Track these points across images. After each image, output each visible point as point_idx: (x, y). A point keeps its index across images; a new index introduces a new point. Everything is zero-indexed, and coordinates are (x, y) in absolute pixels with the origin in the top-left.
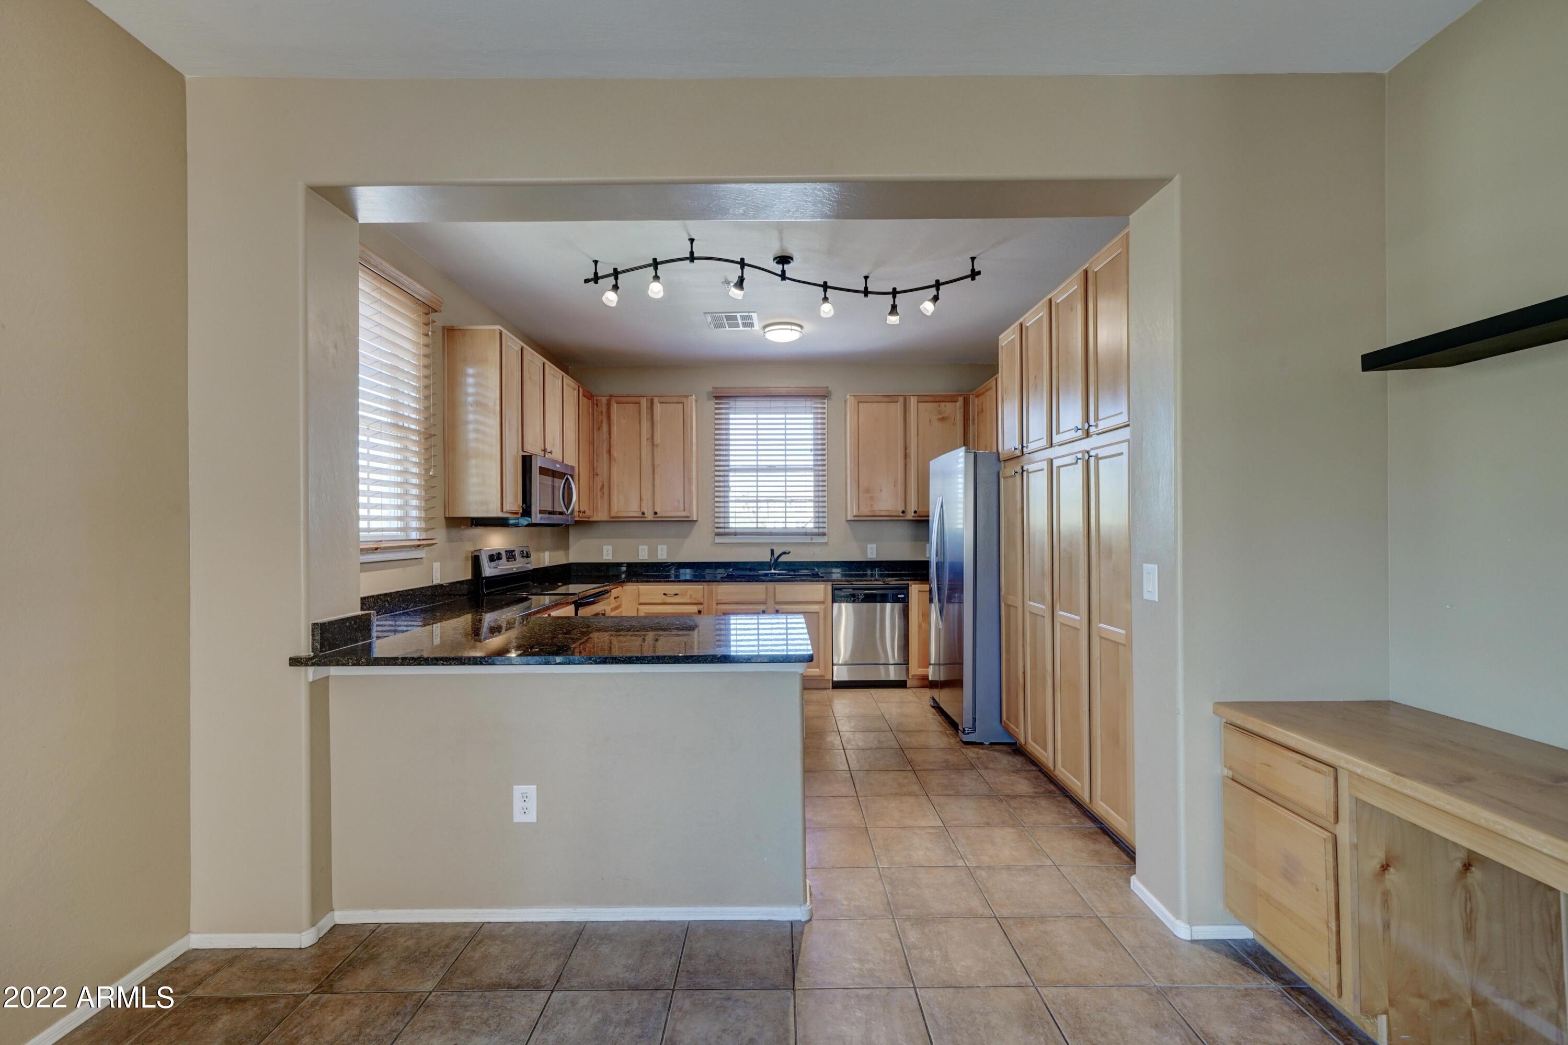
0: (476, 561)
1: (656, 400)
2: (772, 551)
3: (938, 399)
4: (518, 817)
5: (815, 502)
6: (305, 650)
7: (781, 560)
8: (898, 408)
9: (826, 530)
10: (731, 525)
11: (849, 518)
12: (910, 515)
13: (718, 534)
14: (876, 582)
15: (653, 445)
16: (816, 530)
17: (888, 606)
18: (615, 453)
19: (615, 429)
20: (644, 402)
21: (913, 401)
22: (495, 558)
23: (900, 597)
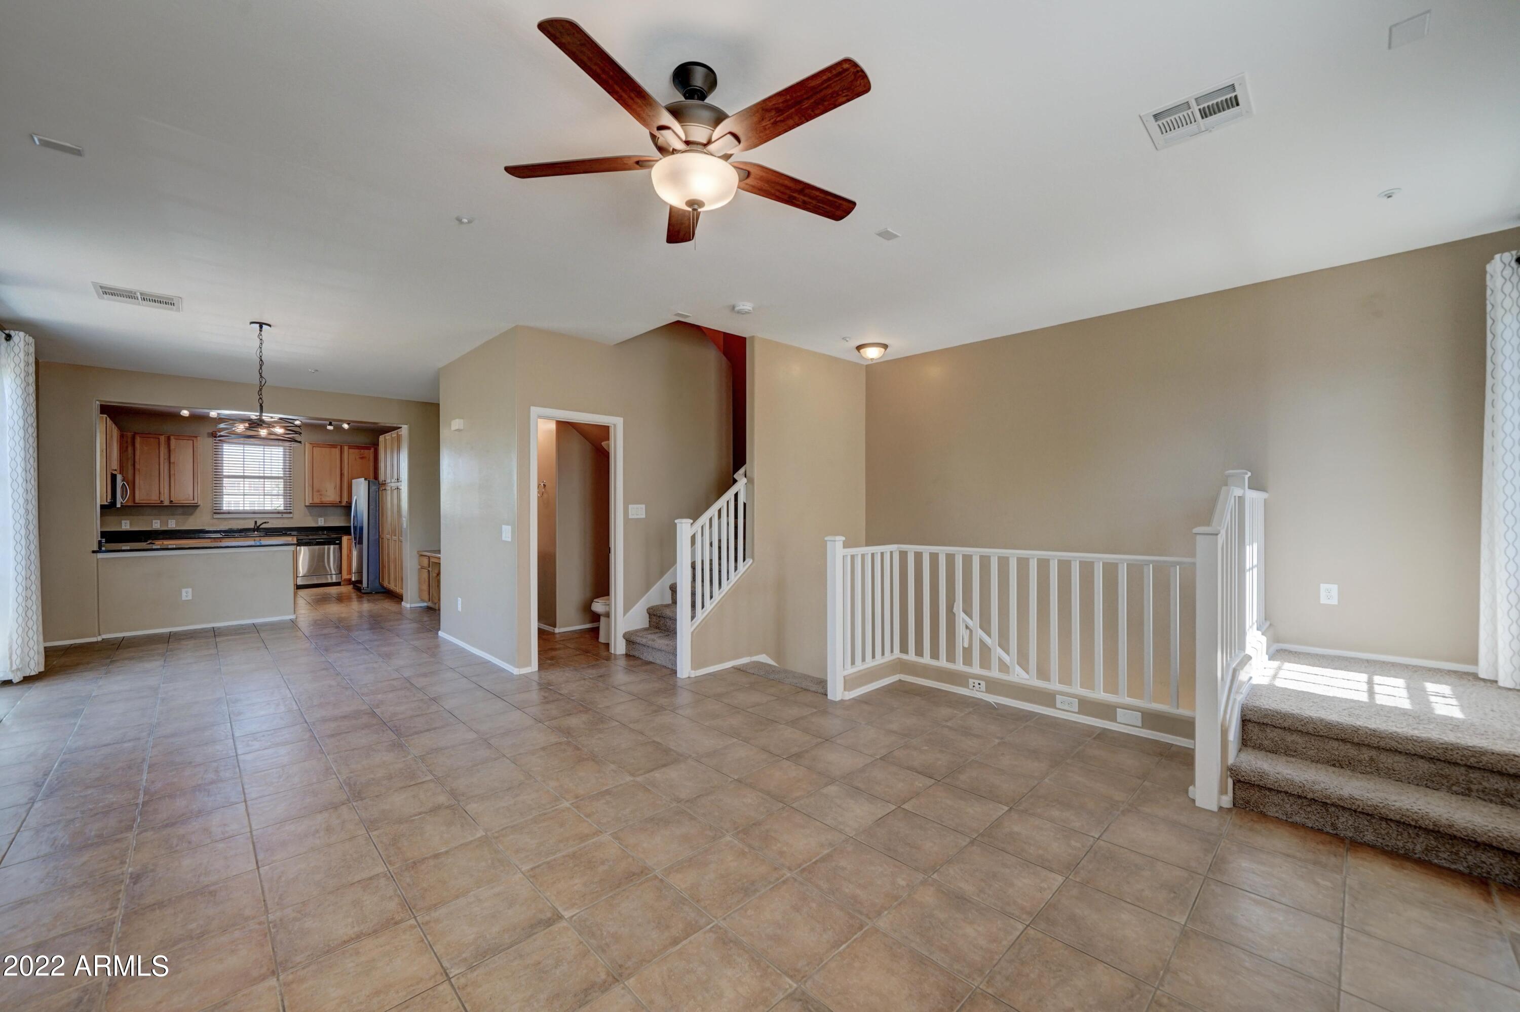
1: (172, 437)
2: (256, 522)
3: (359, 448)
4: (184, 598)
5: (284, 496)
7: (261, 527)
8: (337, 451)
9: (291, 511)
10: (224, 508)
11: (307, 504)
12: (344, 504)
13: (215, 513)
14: (324, 536)
15: (170, 463)
16: (285, 511)
17: (332, 547)
19: (138, 453)
20: (162, 439)
21: (346, 448)
23: (337, 542)
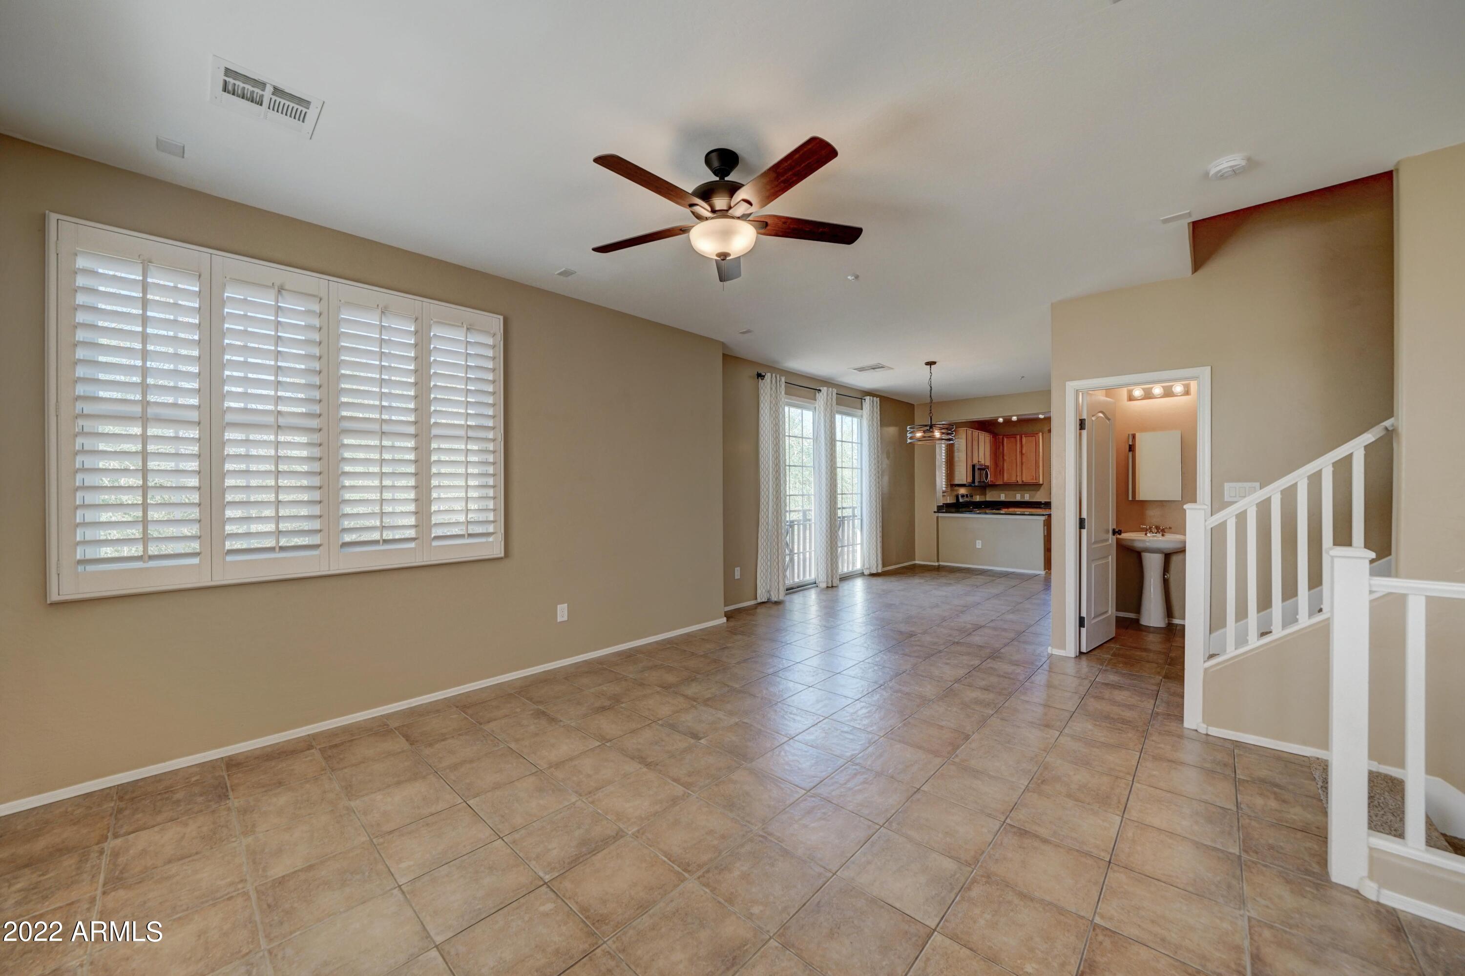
0: (957, 497)
1: (1023, 436)
4: (977, 547)
6: (936, 510)
15: (1022, 453)
18: (1005, 458)
19: (1005, 449)
20: (1018, 437)
22: (963, 496)
